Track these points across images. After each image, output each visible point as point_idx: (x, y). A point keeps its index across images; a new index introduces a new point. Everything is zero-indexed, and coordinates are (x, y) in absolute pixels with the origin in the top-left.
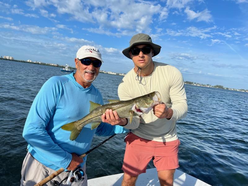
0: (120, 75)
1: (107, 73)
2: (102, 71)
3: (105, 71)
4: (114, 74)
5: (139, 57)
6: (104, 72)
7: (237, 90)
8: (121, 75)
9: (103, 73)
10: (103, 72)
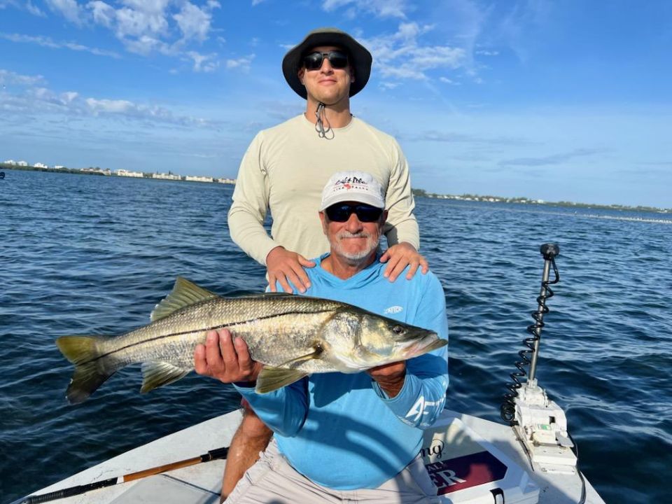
0: (154, 176)
1: (114, 175)
2: (98, 169)
3: (107, 170)
4: (135, 174)
5: (322, 73)
6: (105, 173)
7: (457, 198)
8: (158, 177)
9: (102, 174)
10: (101, 171)
